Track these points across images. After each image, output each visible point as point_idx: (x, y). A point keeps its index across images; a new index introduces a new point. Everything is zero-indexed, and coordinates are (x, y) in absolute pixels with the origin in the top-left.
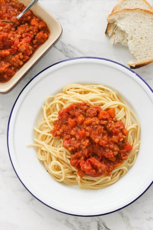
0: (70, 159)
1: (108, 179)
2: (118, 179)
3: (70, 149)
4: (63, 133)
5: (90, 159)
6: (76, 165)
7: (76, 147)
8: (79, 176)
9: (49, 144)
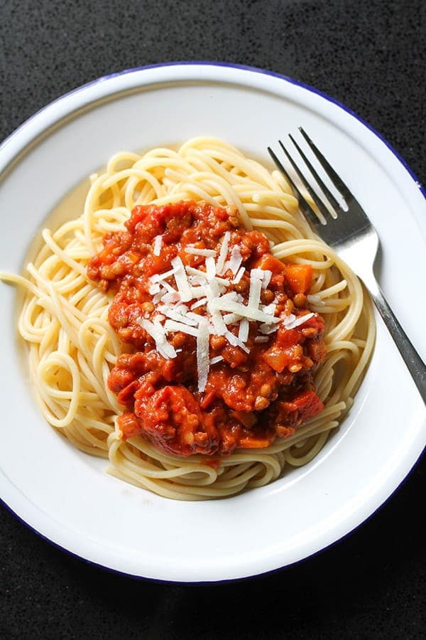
0: (111, 366)
1: (207, 476)
2: (240, 489)
3: (125, 332)
4: (121, 276)
5: (171, 388)
6: (123, 391)
7: (144, 334)
8: (120, 429)
9: (67, 295)
